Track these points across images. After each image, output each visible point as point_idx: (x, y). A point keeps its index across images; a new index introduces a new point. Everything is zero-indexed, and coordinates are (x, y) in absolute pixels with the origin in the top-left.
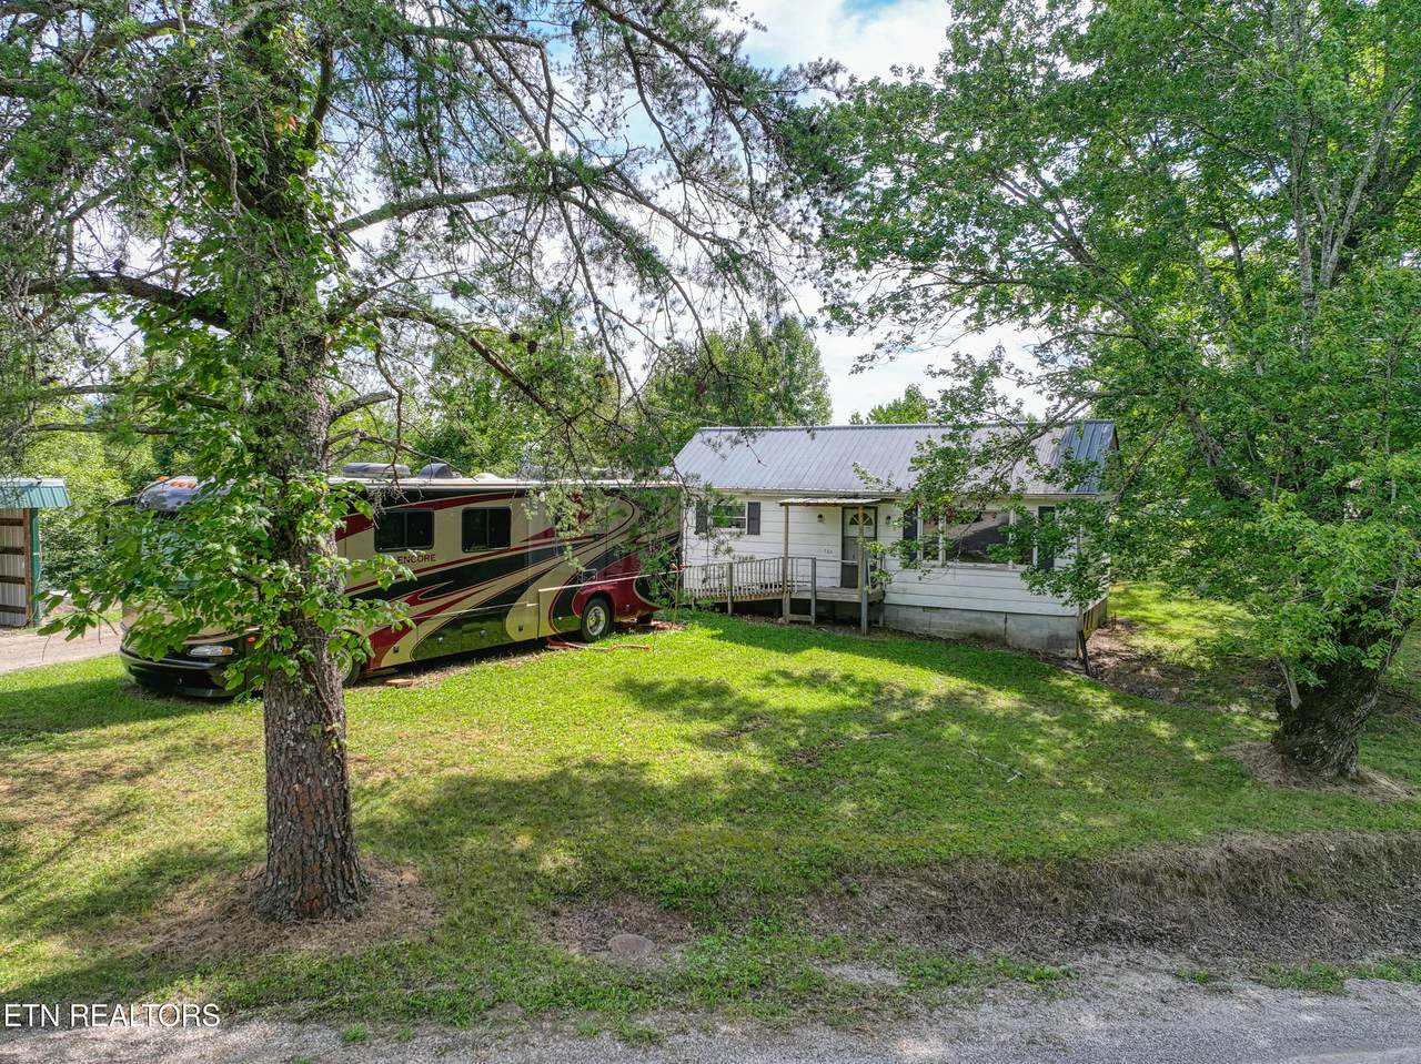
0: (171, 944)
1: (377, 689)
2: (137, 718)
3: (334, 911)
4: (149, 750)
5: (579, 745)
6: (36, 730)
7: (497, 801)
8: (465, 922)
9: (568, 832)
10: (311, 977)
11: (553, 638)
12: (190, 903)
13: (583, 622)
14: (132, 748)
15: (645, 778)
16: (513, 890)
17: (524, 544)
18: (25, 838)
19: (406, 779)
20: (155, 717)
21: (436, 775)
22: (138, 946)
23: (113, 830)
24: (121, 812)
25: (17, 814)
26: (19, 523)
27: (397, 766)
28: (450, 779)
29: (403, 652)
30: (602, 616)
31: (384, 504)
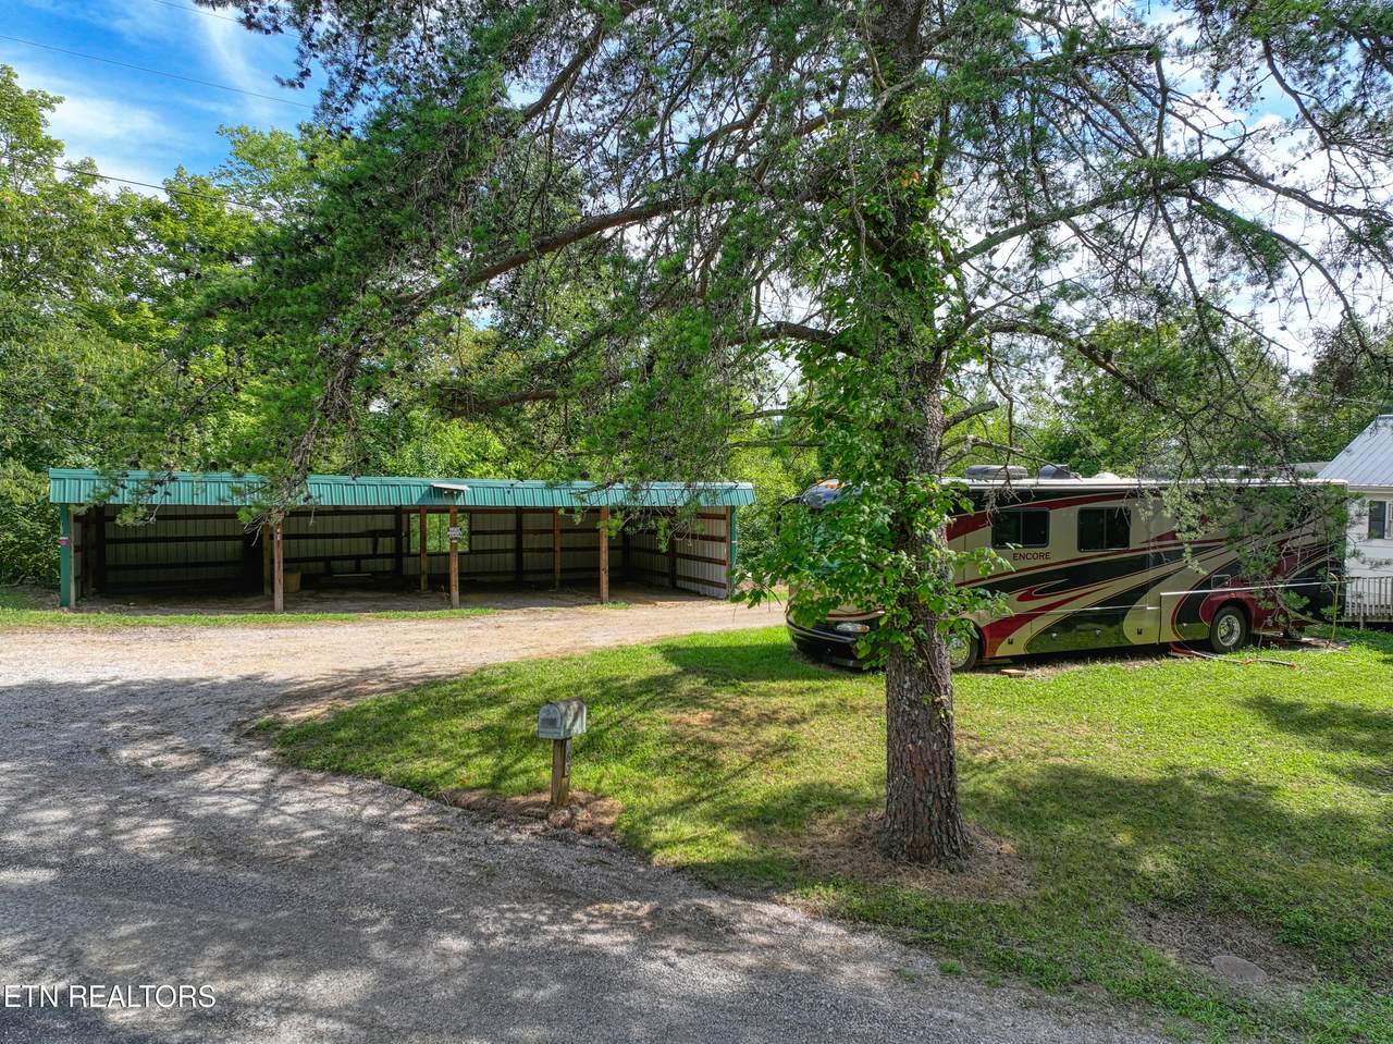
0: (813, 857)
1: (991, 676)
2: (797, 678)
3: (940, 861)
4: (804, 704)
5: (1194, 756)
6: (729, 677)
7: (1100, 795)
8: (1057, 901)
9: (1173, 839)
10: (918, 911)
11: (1177, 644)
12: (829, 829)
13: (1213, 631)
14: (792, 700)
15: (1271, 802)
16: (1110, 883)
17: (1146, 545)
18: (722, 756)
19: (1011, 761)
20: (809, 678)
21: (1041, 762)
22: (790, 852)
23: (776, 761)
24: (783, 748)
25: (717, 737)
26: (724, 517)
27: (1004, 748)
28: (1054, 767)
29: (1018, 642)
30: (1237, 626)
31: (998, 504)
